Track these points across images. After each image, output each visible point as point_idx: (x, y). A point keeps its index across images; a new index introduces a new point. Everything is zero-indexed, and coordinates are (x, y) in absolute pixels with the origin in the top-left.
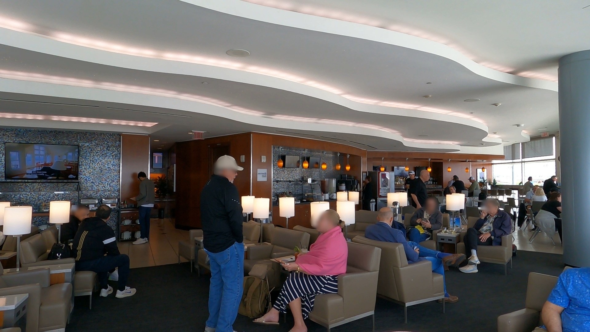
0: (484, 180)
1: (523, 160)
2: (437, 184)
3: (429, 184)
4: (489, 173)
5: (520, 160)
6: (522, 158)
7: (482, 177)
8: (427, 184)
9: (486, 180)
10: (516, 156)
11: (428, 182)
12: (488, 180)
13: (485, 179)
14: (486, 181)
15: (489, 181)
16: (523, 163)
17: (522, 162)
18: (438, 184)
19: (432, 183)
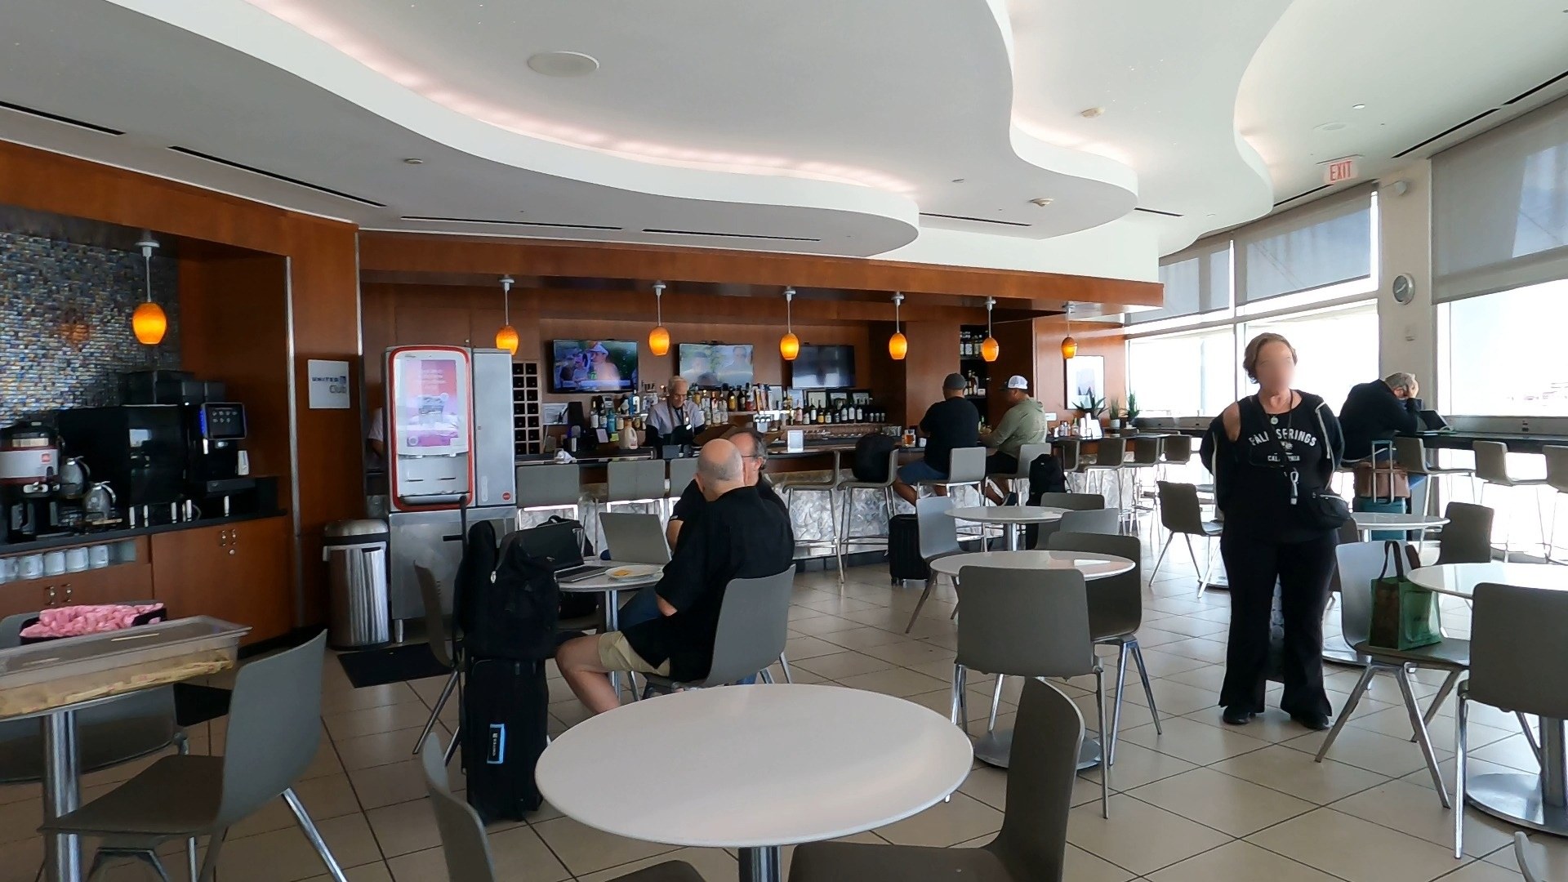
0: (1093, 400)
1: (1242, 311)
2: (885, 422)
3: (849, 421)
4: (1113, 376)
5: (1228, 315)
6: (1237, 305)
7: (1084, 390)
8: (838, 420)
9: (1100, 402)
10: (1213, 296)
11: (845, 411)
12: (1108, 401)
13: (1098, 396)
14: (1101, 406)
15: (1112, 402)
16: (1240, 326)
17: (1236, 321)
18: (890, 421)
19: (860, 417)
